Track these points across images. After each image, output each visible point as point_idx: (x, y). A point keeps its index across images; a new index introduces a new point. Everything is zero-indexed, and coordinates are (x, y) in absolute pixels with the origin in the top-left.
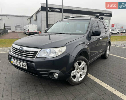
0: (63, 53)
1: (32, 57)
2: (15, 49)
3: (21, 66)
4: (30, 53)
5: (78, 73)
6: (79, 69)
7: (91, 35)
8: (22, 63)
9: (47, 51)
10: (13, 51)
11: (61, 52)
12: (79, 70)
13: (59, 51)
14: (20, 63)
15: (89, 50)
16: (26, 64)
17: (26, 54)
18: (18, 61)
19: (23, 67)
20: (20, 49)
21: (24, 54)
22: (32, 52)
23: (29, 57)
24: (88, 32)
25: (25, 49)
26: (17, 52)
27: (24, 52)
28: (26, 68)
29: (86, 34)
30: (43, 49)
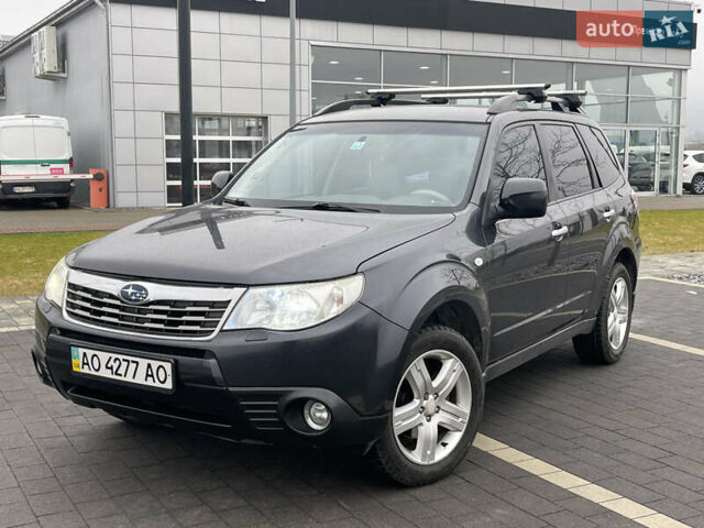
0: (351, 309)
1: (198, 328)
3: (140, 379)
4: (185, 313)
5: (429, 417)
6: (431, 397)
7: (490, 216)
8: (143, 363)
9: (273, 299)
10: (74, 306)
11: (340, 301)
12: (430, 403)
13: (332, 298)
14: (133, 366)
16: (168, 366)
17: (164, 317)
18: (121, 357)
19: (150, 382)
20: (124, 294)
21: (149, 315)
22: (195, 304)
23: (179, 331)
24: (476, 198)
25: (155, 291)
26: (104, 309)
27: (151, 307)
28: (169, 385)
29: (462, 207)
30: (252, 291)
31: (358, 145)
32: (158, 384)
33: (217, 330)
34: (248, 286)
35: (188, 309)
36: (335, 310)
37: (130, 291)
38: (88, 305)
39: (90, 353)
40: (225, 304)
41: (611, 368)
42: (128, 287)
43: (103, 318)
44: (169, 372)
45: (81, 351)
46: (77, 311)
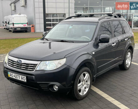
0: (63, 66)
1: (31, 69)
2: (11, 61)
3: (20, 79)
4: (29, 66)
5: (83, 86)
7: (97, 43)
8: (21, 76)
9: (47, 64)
10: (9, 63)
11: (61, 64)
13: (59, 63)
14: (19, 77)
15: (95, 61)
16: (25, 77)
17: (25, 67)
18: (17, 75)
19: (22, 80)
20: (18, 62)
21: (22, 66)
22: (31, 64)
23: (27, 70)
24: (94, 39)
25: (23, 61)
26: (14, 64)
27: (23, 65)
28: (26, 81)
29: (91, 41)
30: (42, 62)
31: (71, 27)
32: (24, 81)
33: (35, 70)
34: (41, 61)
35: (30, 65)
36: (60, 66)
37: (19, 61)
38: (11, 63)
39: (11, 73)
40: (37, 65)
41: (127, 71)
42: (18, 60)
43: (14, 66)
44: (26, 78)
45: (10, 73)
46: (9, 64)
